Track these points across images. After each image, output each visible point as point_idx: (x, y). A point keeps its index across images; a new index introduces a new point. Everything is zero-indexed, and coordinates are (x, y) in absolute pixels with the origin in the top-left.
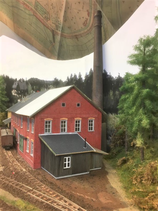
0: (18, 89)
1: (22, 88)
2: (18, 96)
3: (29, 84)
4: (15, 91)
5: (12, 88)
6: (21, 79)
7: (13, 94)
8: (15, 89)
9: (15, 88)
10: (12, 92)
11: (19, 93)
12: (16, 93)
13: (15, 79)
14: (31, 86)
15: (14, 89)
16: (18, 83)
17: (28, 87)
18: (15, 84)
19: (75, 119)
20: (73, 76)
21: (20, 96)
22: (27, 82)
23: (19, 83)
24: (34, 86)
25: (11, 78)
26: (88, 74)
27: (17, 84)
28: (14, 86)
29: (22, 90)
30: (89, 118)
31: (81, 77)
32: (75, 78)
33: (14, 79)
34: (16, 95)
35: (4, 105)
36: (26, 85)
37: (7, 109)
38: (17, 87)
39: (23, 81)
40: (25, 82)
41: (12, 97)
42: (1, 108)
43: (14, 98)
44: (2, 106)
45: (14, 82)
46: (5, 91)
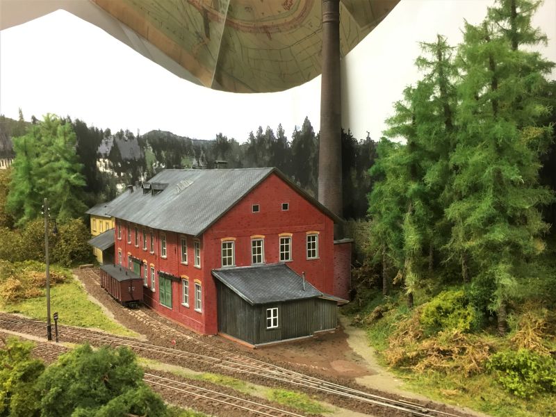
0: (114, 155)
1: (126, 154)
2: (116, 174)
3: (148, 145)
4: (107, 160)
5: (97, 152)
6: (122, 132)
7: (101, 169)
8: (106, 157)
9: (105, 154)
10: (98, 163)
11: (118, 166)
12: (111, 167)
13: (104, 131)
14: (154, 151)
15: (103, 156)
16: (114, 141)
17: (144, 154)
18: (107, 143)
19: (280, 235)
20: (264, 133)
21: (122, 174)
22: (141, 141)
23: (117, 140)
24: (161, 152)
25: (93, 128)
26: (300, 129)
27: (111, 144)
28: (104, 149)
29: (127, 160)
30: (307, 233)
31: (285, 135)
32: (270, 136)
33: (102, 131)
34: (111, 172)
35: (79, 198)
36: (139, 147)
37: (88, 210)
38: (111, 152)
39: (131, 137)
40: (136, 140)
41: (97, 176)
42: (72, 207)
43: (105, 179)
44: (75, 202)
45: (103, 138)
46: (80, 163)
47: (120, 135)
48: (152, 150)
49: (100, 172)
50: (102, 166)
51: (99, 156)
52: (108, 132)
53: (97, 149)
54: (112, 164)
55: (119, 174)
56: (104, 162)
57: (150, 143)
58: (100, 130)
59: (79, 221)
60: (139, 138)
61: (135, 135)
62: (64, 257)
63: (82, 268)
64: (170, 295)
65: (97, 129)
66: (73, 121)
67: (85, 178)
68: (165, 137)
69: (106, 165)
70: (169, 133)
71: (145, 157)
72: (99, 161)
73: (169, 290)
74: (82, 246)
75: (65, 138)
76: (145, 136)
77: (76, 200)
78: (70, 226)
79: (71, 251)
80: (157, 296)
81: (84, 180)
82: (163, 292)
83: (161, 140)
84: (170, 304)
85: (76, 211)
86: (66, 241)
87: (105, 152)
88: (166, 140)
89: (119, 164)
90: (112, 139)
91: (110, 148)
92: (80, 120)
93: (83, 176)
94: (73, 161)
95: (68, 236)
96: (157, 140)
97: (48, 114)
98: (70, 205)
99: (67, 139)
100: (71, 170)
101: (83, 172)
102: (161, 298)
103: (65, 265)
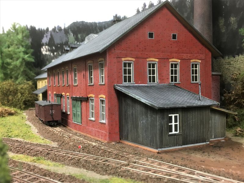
0: (51, 43)
1: (57, 41)
2: (52, 54)
4: (47, 47)
5: (42, 43)
6: (55, 27)
7: (44, 53)
8: (46, 45)
10: (42, 49)
11: (53, 49)
12: (49, 51)
14: (74, 36)
17: (68, 38)
18: (47, 36)
21: (55, 53)
22: (66, 31)
23: (53, 33)
24: (78, 35)
25: (39, 29)
27: (49, 37)
28: (45, 40)
29: (58, 44)
33: (44, 29)
34: (49, 54)
35: (31, 70)
36: (65, 35)
37: (36, 77)
38: (49, 41)
39: (60, 29)
40: (63, 31)
41: (42, 57)
42: (26, 75)
43: (45, 58)
44: (28, 72)
45: (44, 34)
46: (31, 49)
47: (54, 30)
48: (72, 35)
49: (43, 55)
50: (44, 51)
51: (43, 45)
52: (48, 29)
53: (41, 41)
54: (50, 48)
55: (54, 54)
56: (45, 48)
57: (71, 31)
58: (43, 29)
59: (30, 83)
60: (65, 29)
61: (63, 28)
62: (20, 104)
63: (30, 110)
64: (80, 113)
65: (41, 29)
66: (29, 27)
67: (34, 58)
68: (80, 25)
69: (46, 50)
70: (83, 22)
71: (68, 40)
72: (42, 48)
73: (79, 109)
74: (31, 97)
75: (22, 34)
76: (68, 27)
77: (29, 71)
78: (24, 85)
79: (24, 99)
80: (71, 117)
81: (33, 58)
82: (75, 112)
83: (78, 27)
84: (80, 120)
85: (29, 78)
86: (22, 94)
87: (46, 42)
88: (81, 27)
89: (54, 48)
90: (50, 34)
91: (48, 39)
92: (32, 26)
93: (33, 57)
94: (27, 47)
95: (23, 91)
96: (76, 28)
97: (15, 23)
98: (25, 74)
99: (24, 35)
100: (26, 53)
101: (33, 54)
102: (73, 117)
103: (20, 108)
